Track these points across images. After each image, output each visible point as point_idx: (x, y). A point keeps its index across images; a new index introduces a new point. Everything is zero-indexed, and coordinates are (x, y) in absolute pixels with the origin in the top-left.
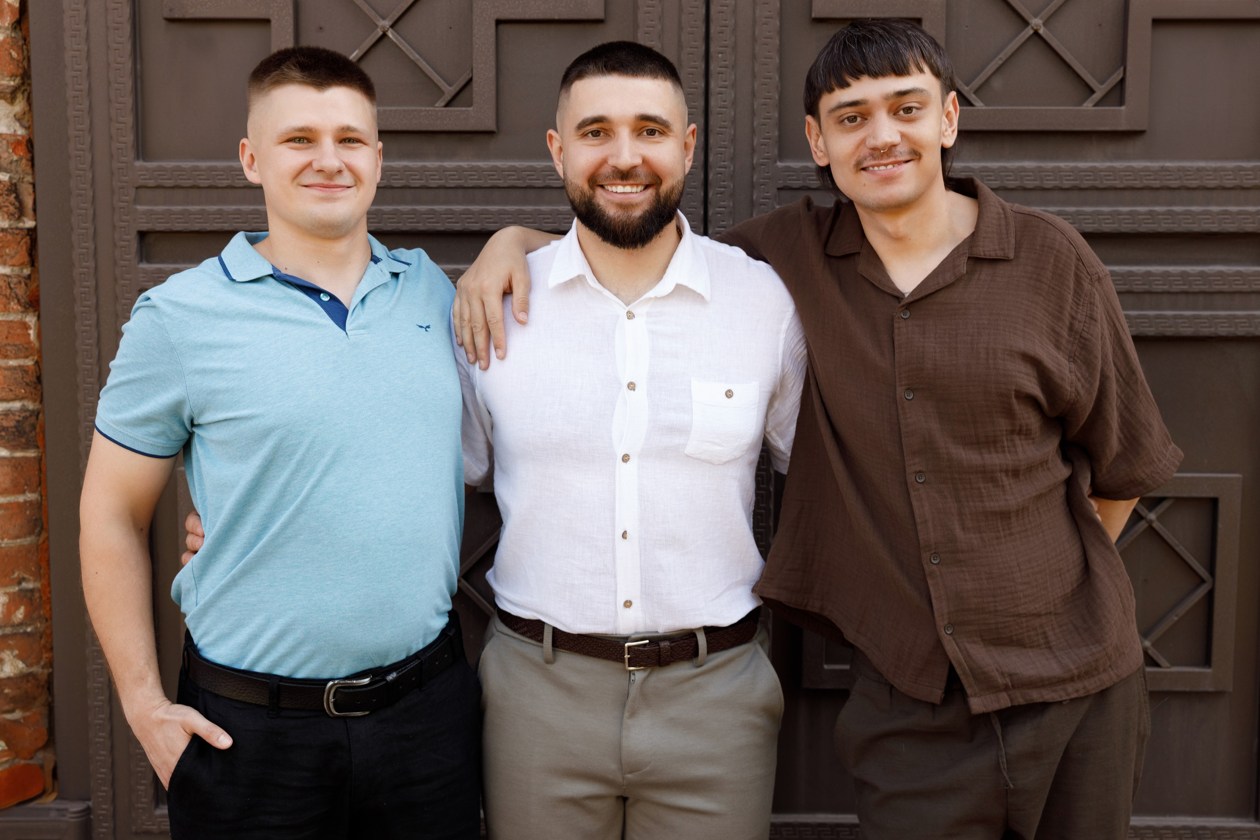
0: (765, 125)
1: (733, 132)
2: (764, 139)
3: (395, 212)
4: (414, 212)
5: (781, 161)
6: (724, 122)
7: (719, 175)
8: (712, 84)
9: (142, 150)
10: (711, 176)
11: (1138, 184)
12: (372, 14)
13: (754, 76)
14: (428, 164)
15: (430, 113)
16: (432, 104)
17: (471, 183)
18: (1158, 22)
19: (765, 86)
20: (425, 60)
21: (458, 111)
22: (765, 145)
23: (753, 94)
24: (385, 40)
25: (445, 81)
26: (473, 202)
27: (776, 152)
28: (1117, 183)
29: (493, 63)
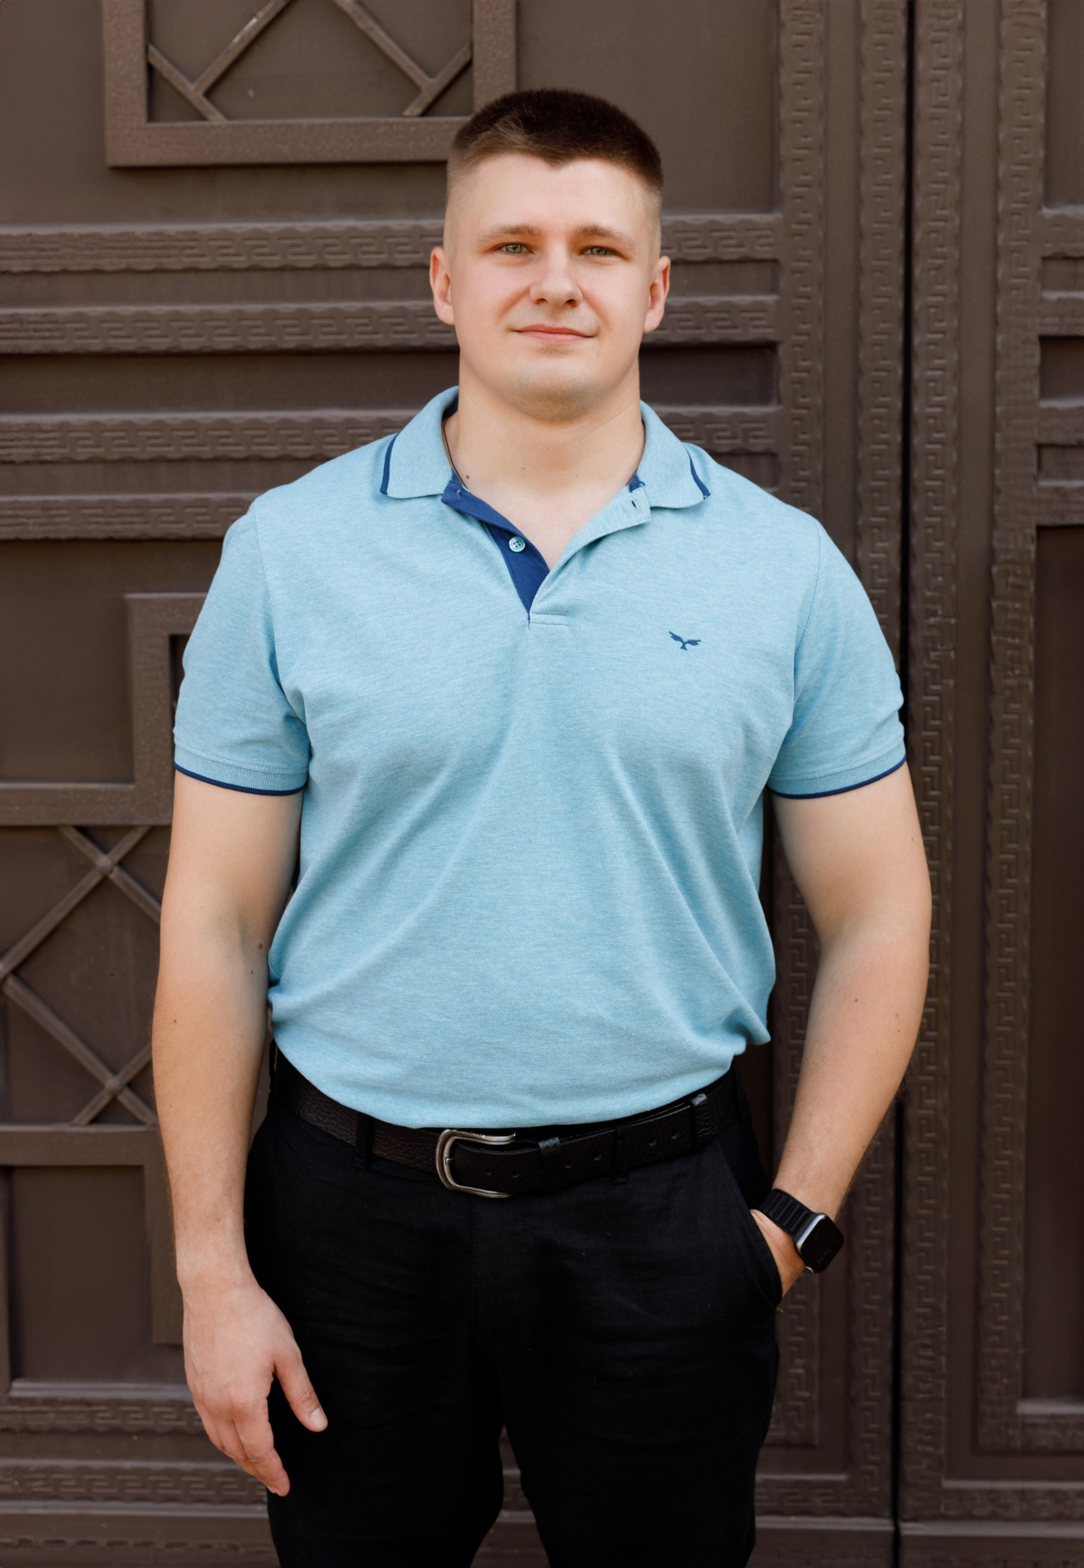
0: (1020, 138)
1: (958, 153)
2: (1017, 164)
3: (332, 315)
4: (368, 313)
5: (1048, 206)
6: (943, 133)
7: (934, 235)
8: (921, 63)
10: (918, 236)
13: (999, 45)
14: (394, 224)
15: (395, 128)
16: (399, 112)
19: (1020, 65)
20: (384, 28)
21: (446, 123)
22: (1020, 176)
23: (998, 80)
25: (421, 66)
27: (1040, 188)
29: (511, 32)
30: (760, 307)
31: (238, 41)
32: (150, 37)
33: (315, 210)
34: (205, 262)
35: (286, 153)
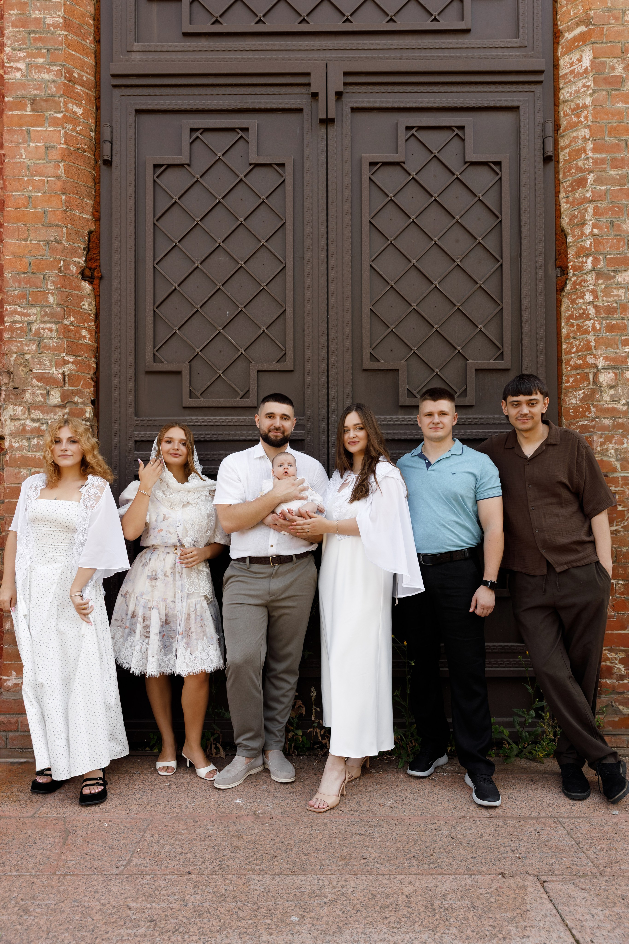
3: (223, 434)
4: (230, 434)
6: (334, 403)
8: (330, 391)
9: (137, 414)
10: (330, 421)
11: (473, 423)
12: (216, 369)
13: (344, 388)
14: (235, 418)
15: (235, 401)
16: (237, 397)
17: (249, 424)
18: (476, 370)
19: (348, 392)
20: (233, 383)
21: (244, 400)
23: (344, 394)
24: (220, 378)
25: (240, 390)
26: (249, 430)
28: (466, 423)
29: (256, 385)
30: (301, 433)
31: (207, 385)
32: (190, 384)
33: (220, 415)
34: (199, 424)
35: (215, 405)
